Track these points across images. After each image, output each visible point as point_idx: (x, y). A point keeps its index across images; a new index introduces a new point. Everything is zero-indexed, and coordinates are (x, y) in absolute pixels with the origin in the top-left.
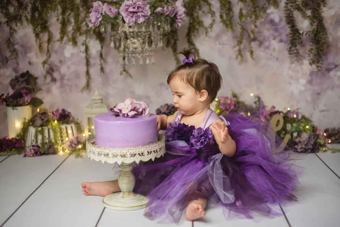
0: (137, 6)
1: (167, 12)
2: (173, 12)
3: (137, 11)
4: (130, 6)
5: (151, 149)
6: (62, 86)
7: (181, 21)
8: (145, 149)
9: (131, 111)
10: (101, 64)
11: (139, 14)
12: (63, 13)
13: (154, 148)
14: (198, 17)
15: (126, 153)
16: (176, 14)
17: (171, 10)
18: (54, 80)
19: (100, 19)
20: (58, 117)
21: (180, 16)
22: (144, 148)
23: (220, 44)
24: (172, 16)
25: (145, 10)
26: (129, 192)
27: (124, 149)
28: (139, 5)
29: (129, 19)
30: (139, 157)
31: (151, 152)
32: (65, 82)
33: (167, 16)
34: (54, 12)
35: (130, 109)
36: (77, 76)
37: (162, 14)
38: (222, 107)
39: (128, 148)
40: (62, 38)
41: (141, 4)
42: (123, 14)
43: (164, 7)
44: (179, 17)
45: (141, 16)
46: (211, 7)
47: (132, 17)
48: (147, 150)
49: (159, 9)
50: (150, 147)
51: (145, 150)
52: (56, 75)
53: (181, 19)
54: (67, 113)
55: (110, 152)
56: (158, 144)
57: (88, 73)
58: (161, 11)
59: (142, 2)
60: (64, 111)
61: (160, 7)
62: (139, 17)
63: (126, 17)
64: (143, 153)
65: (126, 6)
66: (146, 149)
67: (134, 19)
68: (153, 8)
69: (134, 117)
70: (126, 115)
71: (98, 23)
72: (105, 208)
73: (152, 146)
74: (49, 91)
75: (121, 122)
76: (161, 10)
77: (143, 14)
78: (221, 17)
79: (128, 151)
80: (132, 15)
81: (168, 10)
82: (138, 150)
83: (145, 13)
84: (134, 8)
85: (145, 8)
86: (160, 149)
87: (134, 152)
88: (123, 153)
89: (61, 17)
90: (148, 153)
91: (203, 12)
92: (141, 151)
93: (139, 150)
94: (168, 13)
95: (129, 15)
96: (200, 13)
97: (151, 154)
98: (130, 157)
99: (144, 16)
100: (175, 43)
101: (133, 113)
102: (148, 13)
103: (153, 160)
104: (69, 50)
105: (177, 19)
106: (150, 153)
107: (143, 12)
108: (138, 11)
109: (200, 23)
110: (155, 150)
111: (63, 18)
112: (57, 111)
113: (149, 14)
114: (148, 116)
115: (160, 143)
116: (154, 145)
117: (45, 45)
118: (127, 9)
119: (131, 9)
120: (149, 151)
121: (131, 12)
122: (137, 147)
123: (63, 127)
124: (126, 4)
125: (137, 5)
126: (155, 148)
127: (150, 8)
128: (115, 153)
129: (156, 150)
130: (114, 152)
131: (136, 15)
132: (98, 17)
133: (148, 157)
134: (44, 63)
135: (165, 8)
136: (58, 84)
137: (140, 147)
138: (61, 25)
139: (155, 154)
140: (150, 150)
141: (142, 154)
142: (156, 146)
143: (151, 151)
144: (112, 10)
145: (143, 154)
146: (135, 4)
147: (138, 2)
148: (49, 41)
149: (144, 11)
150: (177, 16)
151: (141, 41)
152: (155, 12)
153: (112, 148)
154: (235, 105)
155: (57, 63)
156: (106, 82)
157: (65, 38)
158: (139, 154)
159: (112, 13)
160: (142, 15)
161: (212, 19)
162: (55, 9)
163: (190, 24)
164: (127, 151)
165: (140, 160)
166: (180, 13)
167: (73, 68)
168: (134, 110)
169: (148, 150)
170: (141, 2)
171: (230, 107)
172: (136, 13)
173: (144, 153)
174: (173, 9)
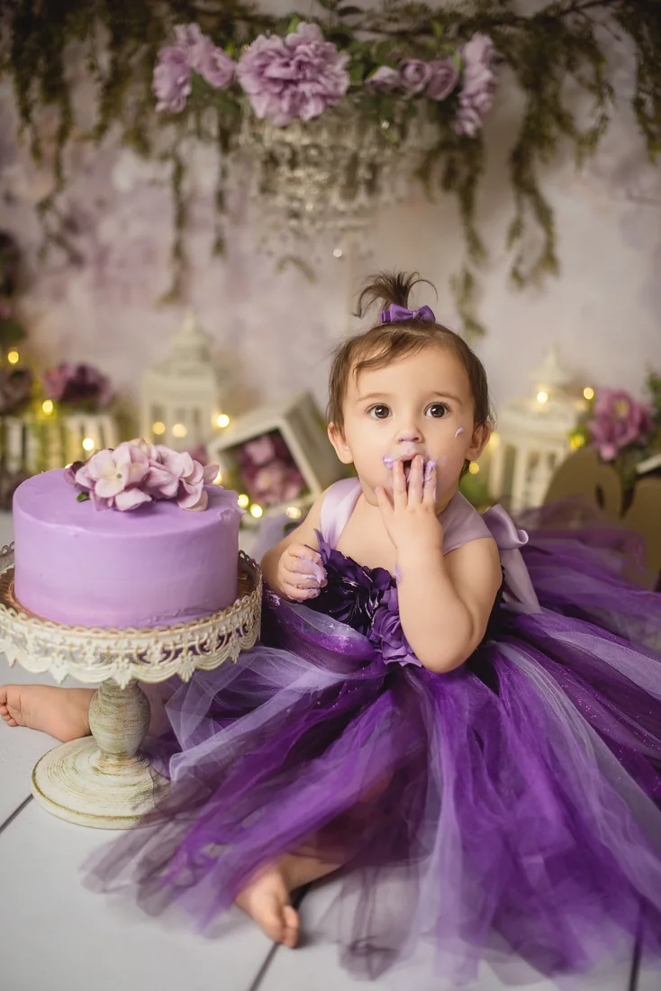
0: (298, 58)
1: (416, 83)
2: (444, 83)
3: (295, 78)
4: (272, 58)
5: (177, 641)
6: (101, 283)
7: (472, 114)
8: (153, 640)
9: (128, 488)
10: (219, 230)
11: (305, 88)
12: (116, 44)
13: (190, 637)
14: (556, 96)
15: (82, 647)
16: (458, 88)
17: (434, 77)
18: (76, 260)
19: (187, 90)
20: (60, 390)
21: (471, 97)
22: (150, 638)
23: (630, 197)
24: (441, 97)
25: (327, 73)
26: (122, 756)
27: (74, 632)
28: (306, 54)
29: (270, 105)
30: (128, 668)
31: (178, 652)
32: (111, 270)
33: (418, 96)
34: (82, 38)
35: (124, 482)
36: (149, 256)
37: (398, 91)
38: (594, 427)
39: (89, 633)
40: (102, 129)
41: (309, 52)
42: (249, 83)
43: (405, 66)
44: (465, 102)
45: (308, 94)
46: (603, 66)
47: (280, 95)
48: (160, 645)
49: (383, 73)
50: (172, 635)
51: (152, 643)
52: (82, 244)
53: (476, 109)
54: (91, 379)
55: (30, 632)
56: (210, 623)
57: (178, 252)
58: (389, 81)
59: (317, 47)
60: (83, 370)
61: (389, 64)
62: (304, 99)
63: (259, 94)
64: (145, 654)
65: (261, 54)
66: (157, 642)
67: (285, 105)
68: (360, 69)
69: (141, 510)
70: (110, 503)
71: (179, 101)
72: (31, 797)
73: (182, 630)
74: (59, 295)
75: (80, 530)
76: (391, 77)
77: (318, 88)
78: (638, 104)
79: (89, 643)
80: (277, 89)
81: (422, 76)
82: (124, 643)
83: (325, 87)
84: (287, 65)
85: (329, 66)
86: (221, 638)
87: (108, 648)
88: (71, 645)
89: (104, 60)
90: (164, 655)
91: (580, 80)
92: (138, 648)
93: (130, 644)
94: (419, 87)
95: (266, 90)
96: (569, 81)
97: (176, 657)
98: (93, 663)
99: (324, 97)
100: (471, 181)
101: (136, 498)
102: (336, 85)
103: (186, 677)
104: (128, 170)
105: (460, 107)
106: (173, 655)
107: (319, 82)
108: (301, 76)
109: (564, 121)
110: (196, 643)
111: (114, 62)
112: (62, 367)
113: (342, 89)
114: (199, 508)
115: (221, 618)
116: (192, 628)
117: (49, 149)
118: (264, 66)
119: (275, 71)
120: (171, 648)
121: (274, 80)
122: (122, 634)
123: (73, 423)
124: (261, 50)
125: (298, 54)
126: (197, 638)
127: (349, 68)
128: (45, 641)
129: (201, 646)
130: (42, 635)
131: (292, 88)
132: (181, 80)
133: (163, 667)
134: (45, 205)
135: (410, 71)
136: (88, 274)
137: (132, 633)
138: (99, 85)
139: (195, 657)
140: (175, 644)
141: (141, 656)
142: (201, 630)
143: (178, 647)
144: (220, 64)
145: (145, 657)
146: (292, 49)
147: (300, 44)
148: (62, 135)
149: (322, 79)
150: (461, 95)
151: (322, 177)
152: (368, 80)
153: (35, 623)
154: (643, 427)
155: (88, 205)
156: (238, 286)
157: (117, 130)
158: (130, 657)
159: (220, 73)
160: (314, 91)
161: (599, 111)
162: (85, 32)
163: (529, 118)
164: (84, 641)
165: (130, 678)
166: (471, 87)
167: (137, 229)
168: (142, 484)
169: (164, 645)
170: (312, 46)
171: (624, 432)
172: (295, 82)
173: (149, 653)
174: (442, 72)
